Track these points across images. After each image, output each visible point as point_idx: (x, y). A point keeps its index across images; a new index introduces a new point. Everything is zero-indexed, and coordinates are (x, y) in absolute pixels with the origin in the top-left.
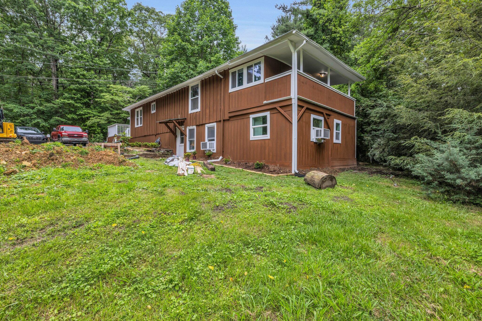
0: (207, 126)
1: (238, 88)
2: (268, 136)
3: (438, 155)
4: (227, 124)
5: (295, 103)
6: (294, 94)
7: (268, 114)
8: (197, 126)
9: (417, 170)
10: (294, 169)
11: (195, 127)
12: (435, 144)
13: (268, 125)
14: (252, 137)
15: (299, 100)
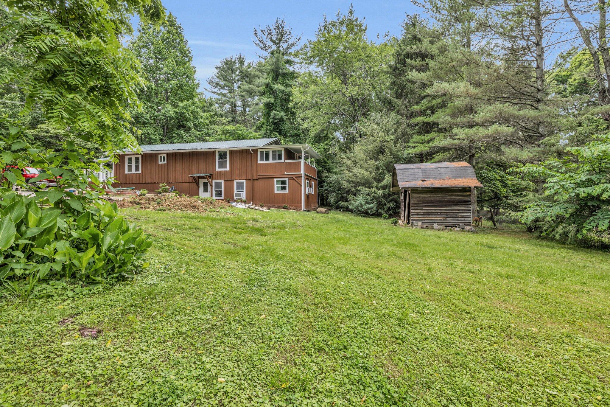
0: (235, 182)
1: (264, 162)
2: (287, 191)
3: (357, 202)
4: (256, 182)
5: (303, 176)
6: (303, 172)
7: (287, 180)
8: (224, 180)
9: (351, 207)
10: (303, 208)
11: (223, 181)
12: (357, 198)
13: (287, 185)
14: (276, 191)
15: (305, 175)
